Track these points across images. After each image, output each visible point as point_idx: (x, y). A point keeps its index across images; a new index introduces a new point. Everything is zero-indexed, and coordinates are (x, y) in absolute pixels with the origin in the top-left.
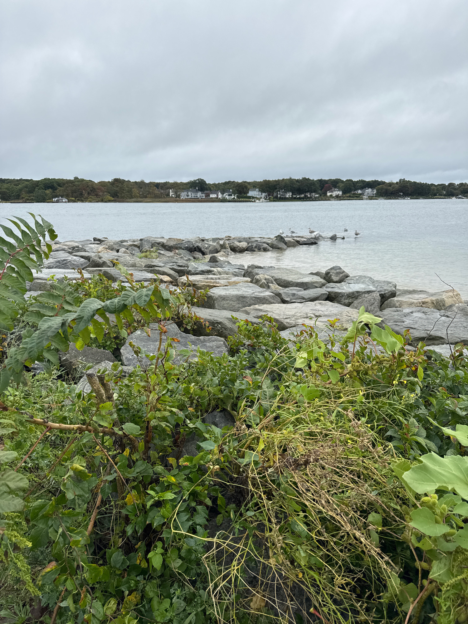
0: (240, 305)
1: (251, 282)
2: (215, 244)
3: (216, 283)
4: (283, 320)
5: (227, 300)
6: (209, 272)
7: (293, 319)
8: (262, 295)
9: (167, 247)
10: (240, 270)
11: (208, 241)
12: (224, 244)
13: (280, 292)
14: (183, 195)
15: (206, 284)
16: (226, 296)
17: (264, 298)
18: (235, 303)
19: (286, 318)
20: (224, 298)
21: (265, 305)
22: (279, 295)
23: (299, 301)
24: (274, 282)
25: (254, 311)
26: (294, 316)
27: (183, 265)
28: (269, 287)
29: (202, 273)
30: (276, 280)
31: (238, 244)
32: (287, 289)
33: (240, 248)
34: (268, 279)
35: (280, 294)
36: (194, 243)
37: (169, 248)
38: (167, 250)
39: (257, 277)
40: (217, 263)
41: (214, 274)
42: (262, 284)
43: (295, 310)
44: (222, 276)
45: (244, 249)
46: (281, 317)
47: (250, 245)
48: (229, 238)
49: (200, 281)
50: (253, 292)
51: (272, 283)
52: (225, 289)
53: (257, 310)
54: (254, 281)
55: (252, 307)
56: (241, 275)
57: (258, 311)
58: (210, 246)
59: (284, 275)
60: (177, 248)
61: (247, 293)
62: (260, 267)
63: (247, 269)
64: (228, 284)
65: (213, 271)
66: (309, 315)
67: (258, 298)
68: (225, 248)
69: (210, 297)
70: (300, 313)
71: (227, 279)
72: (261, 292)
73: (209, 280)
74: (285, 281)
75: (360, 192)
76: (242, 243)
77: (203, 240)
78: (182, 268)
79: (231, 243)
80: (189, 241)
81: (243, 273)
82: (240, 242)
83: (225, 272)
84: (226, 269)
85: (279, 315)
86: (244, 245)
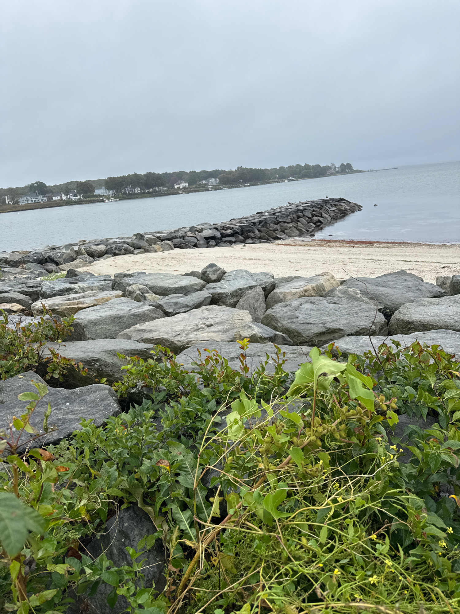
0: (117, 328)
1: (123, 295)
2: (69, 251)
3: (81, 303)
4: (172, 338)
5: (100, 324)
6: (69, 290)
7: (184, 335)
8: (141, 310)
9: (11, 263)
10: (107, 282)
11: (60, 249)
12: (79, 249)
13: (160, 303)
15: (69, 307)
16: (98, 320)
17: (144, 314)
18: (111, 326)
19: (176, 336)
20: (95, 323)
21: (147, 323)
22: (159, 307)
23: (183, 310)
24: (150, 291)
25: (136, 333)
26: (184, 331)
27: (35, 285)
28: (145, 298)
29: (61, 293)
30: (151, 288)
31: (95, 248)
32: (167, 298)
33: (99, 252)
34: (143, 289)
35: (160, 305)
36: (43, 253)
37: (15, 264)
38: (12, 266)
39: (130, 288)
40: (77, 278)
41: (76, 292)
42: (137, 295)
43: (182, 323)
44: (87, 293)
45: (103, 252)
46: (170, 335)
47: (109, 247)
48: (83, 242)
49: (60, 304)
50: (129, 309)
51: (148, 292)
52: (94, 310)
53: (139, 331)
54: (127, 293)
55: (132, 328)
56: (109, 287)
57: (141, 332)
58: (63, 254)
59: (159, 281)
60: (24, 262)
61: (122, 312)
62: (130, 276)
63: (114, 279)
64: (96, 303)
65: (75, 288)
66: (200, 326)
67: (137, 315)
68: (82, 254)
69: (77, 326)
70: (189, 325)
71: (93, 296)
72: (139, 307)
73: (71, 302)
74: (161, 287)
75: (204, 182)
76: (99, 247)
77: (54, 249)
78: (35, 289)
79: (87, 248)
80: (37, 253)
81: (111, 285)
82: (97, 245)
83: (89, 287)
84: (89, 283)
85: (167, 333)
86: (102, 248)
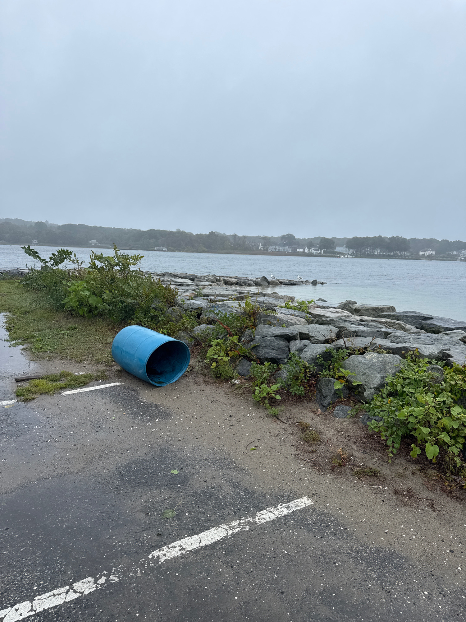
14: (271, 249)
75: (455, 252)
